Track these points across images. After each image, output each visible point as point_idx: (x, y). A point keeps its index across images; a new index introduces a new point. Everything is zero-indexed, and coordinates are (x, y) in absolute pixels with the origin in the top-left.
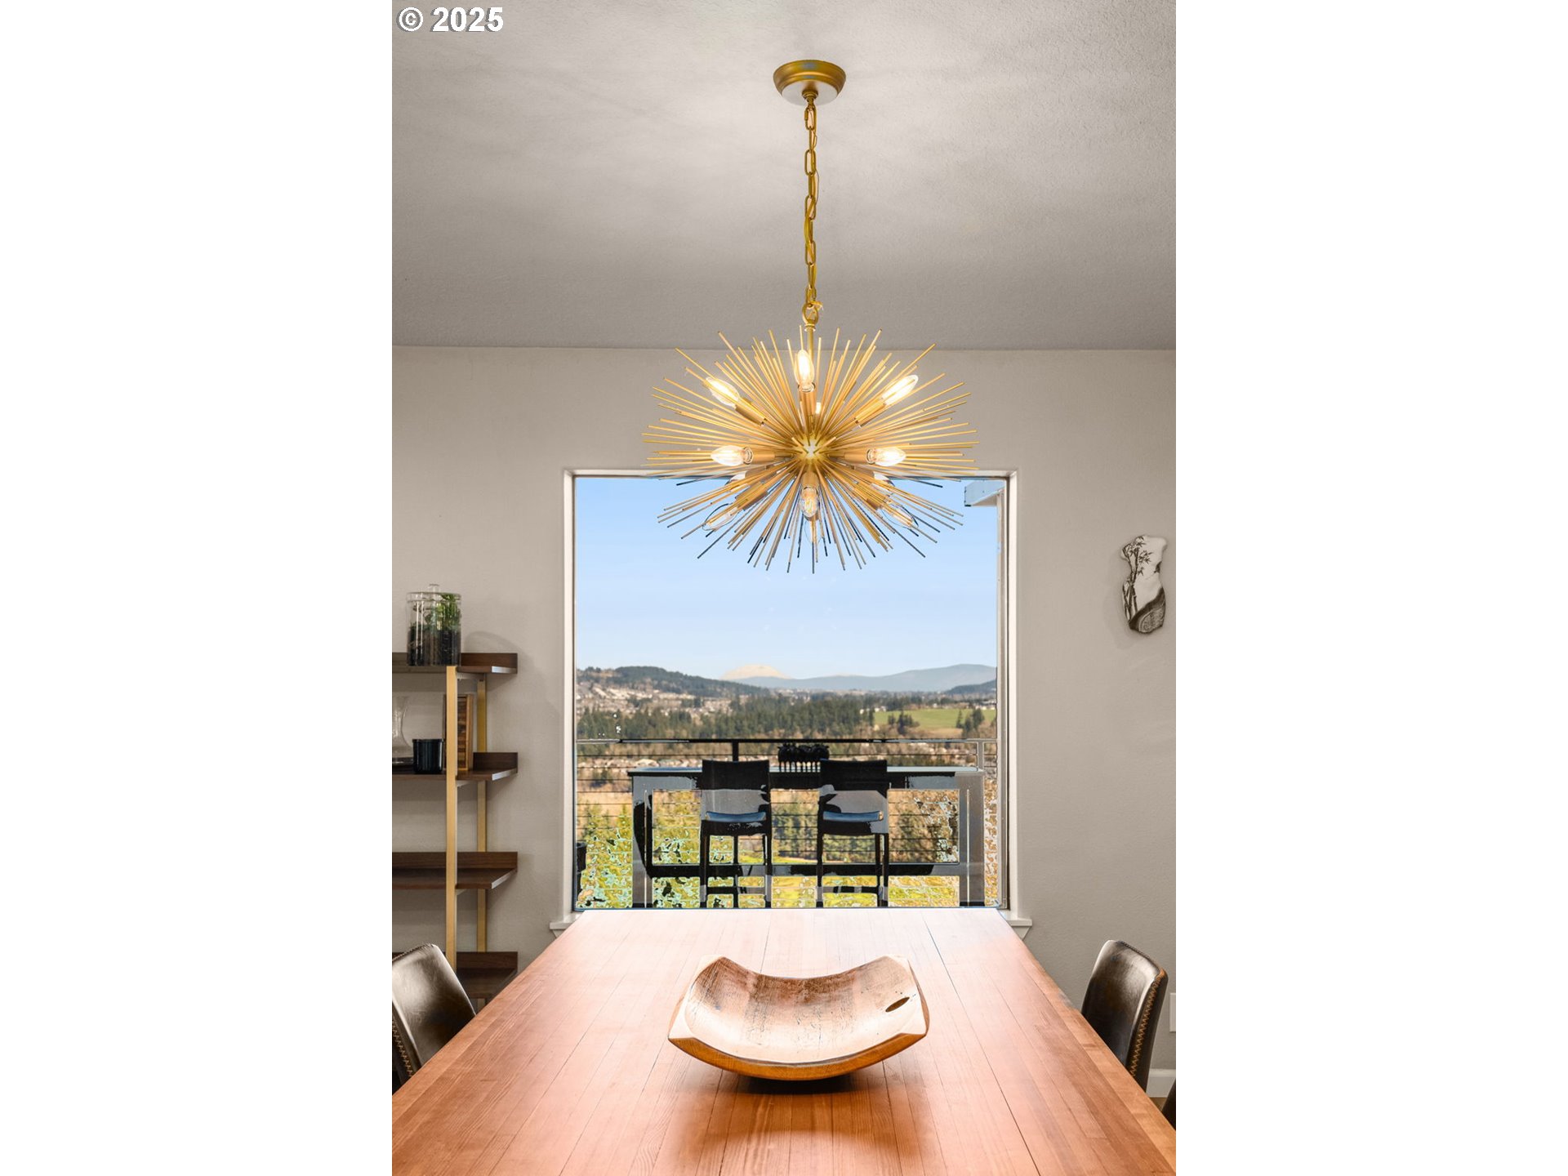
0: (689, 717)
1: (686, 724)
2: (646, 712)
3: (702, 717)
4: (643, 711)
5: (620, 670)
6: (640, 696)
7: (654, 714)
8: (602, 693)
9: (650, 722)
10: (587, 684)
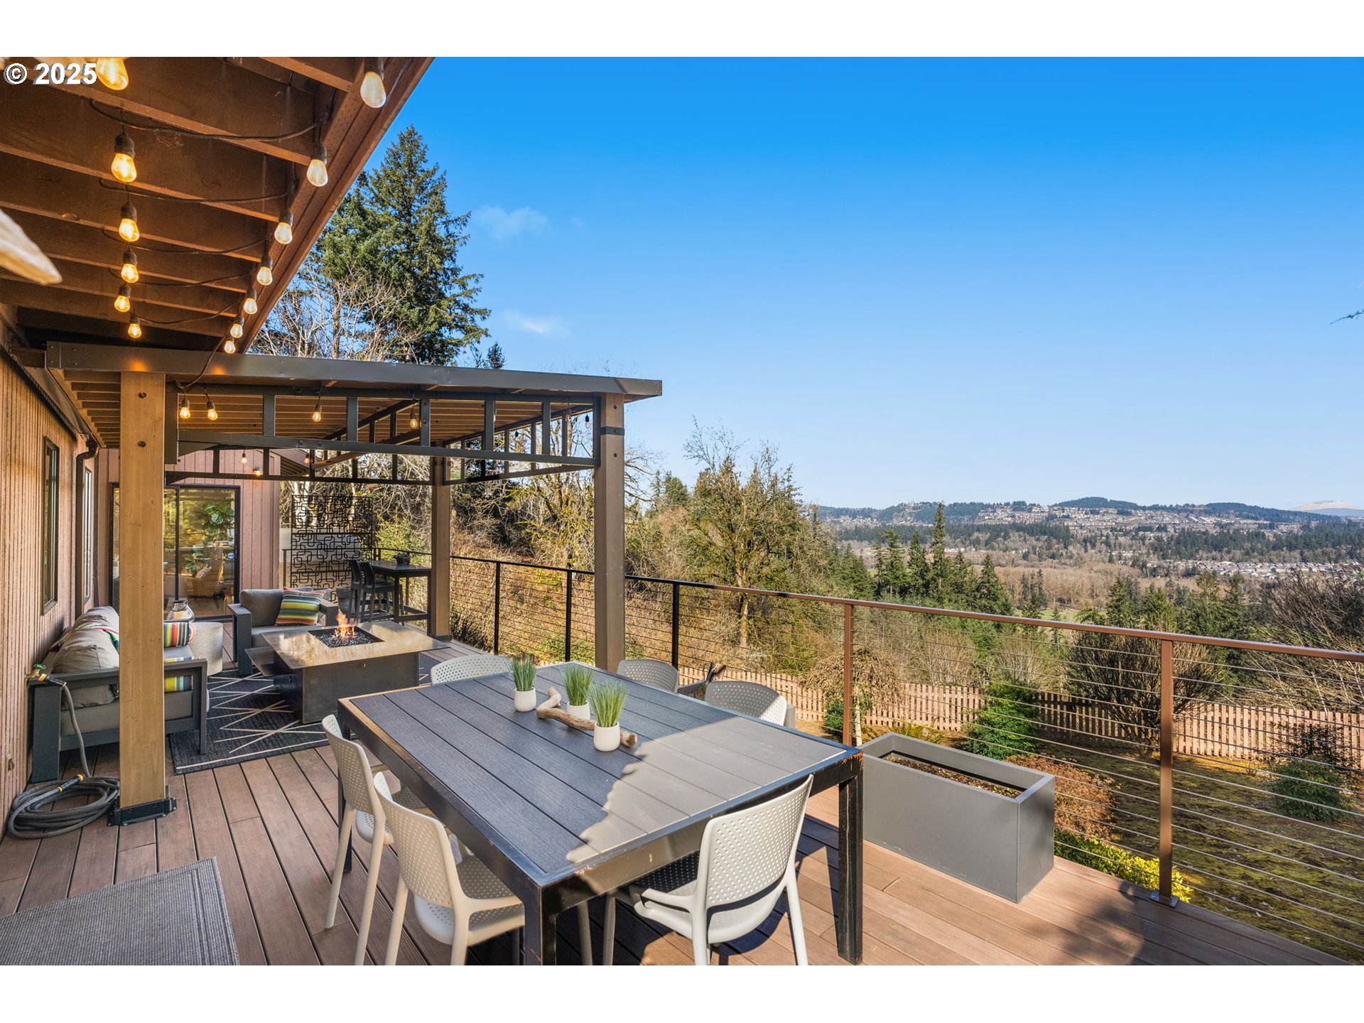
0: (1264, 535)
1: (1261, 540)
2: (1228, 531)
3: (1275, 535)
4: (1225, 531)
5: (1208, 505)
6: (1225, 521)
7: (1234, 533)
8: (1196, 520)
9: (1231, 538)
10: (1185, 514)
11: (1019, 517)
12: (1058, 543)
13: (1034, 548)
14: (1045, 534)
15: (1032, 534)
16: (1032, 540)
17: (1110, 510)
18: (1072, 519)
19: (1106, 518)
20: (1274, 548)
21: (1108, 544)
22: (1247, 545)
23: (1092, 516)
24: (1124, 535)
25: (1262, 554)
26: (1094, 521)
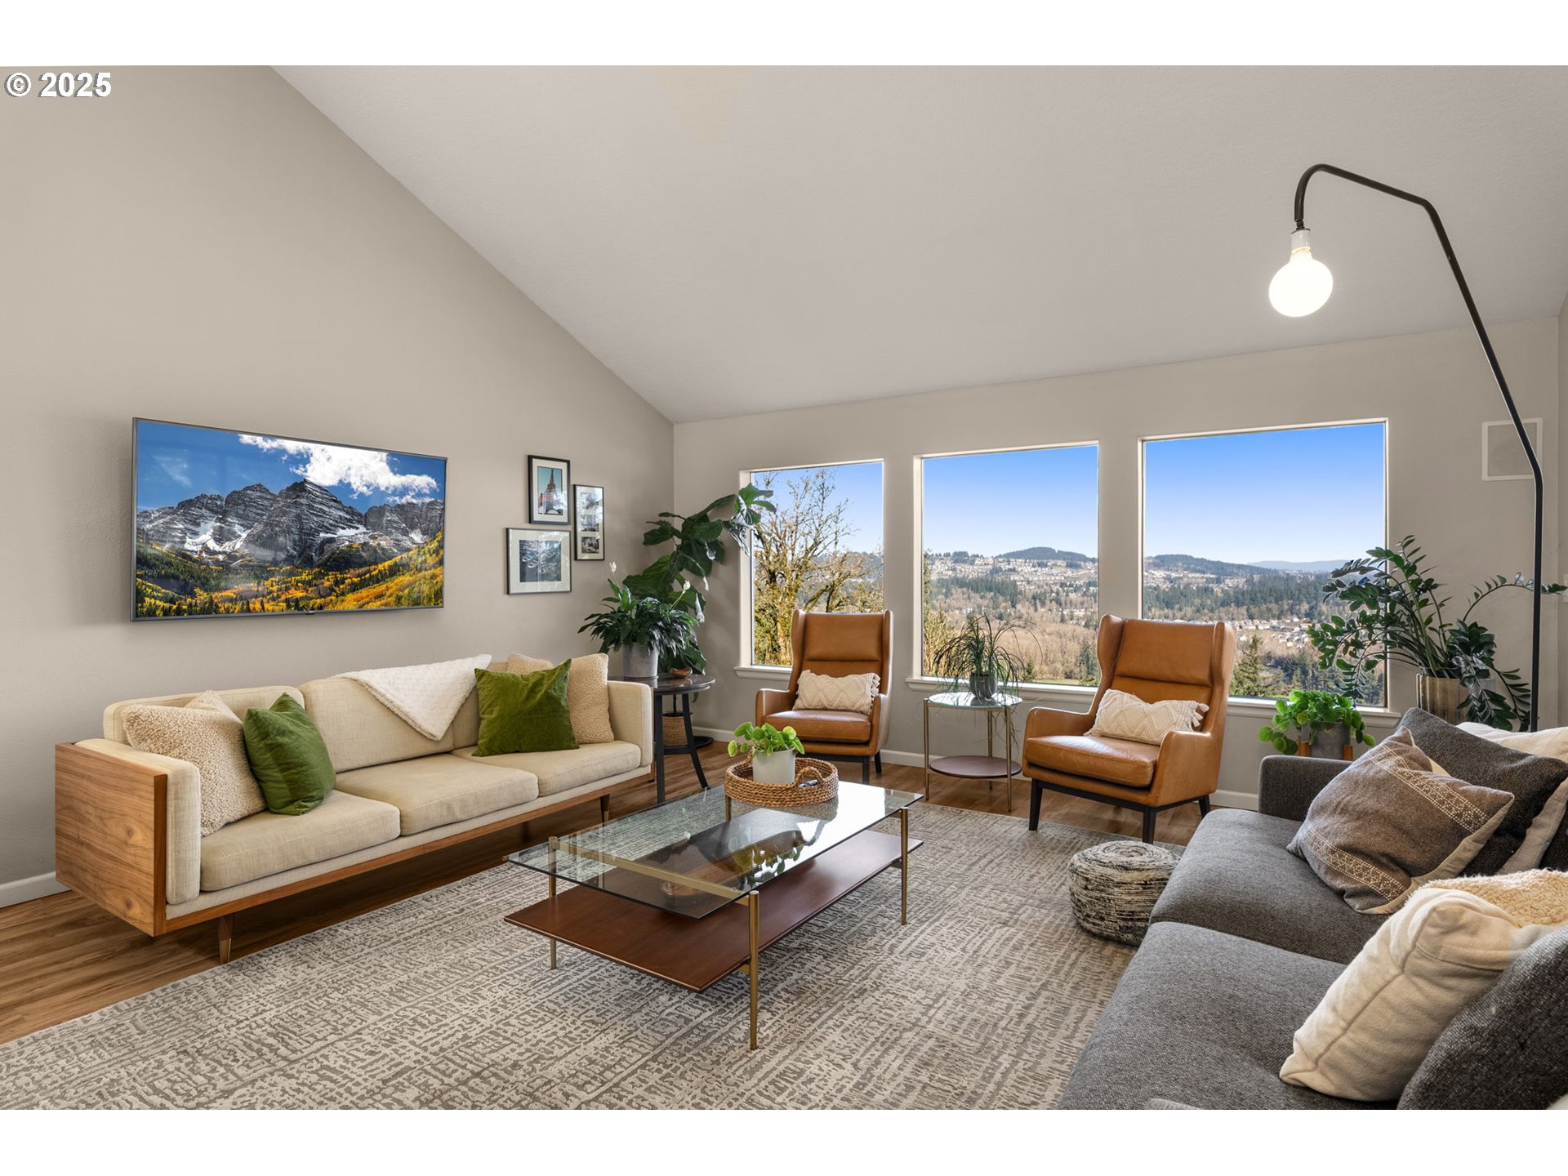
11: (961, 571)
12: (1006, 601)
13: (979, 607)
14: (990, 590)
15: (977, 591)
16: (976, 597)
17: (1059, 562)
18: (1018, 573)
19: (1054, 571)
20: (1223, 605)
21: (1059, 603)
22: (1197, 601)
23: (1039, 569)
24: (1075, 591)
25: (1212, 611)
26: (1041, 576)
